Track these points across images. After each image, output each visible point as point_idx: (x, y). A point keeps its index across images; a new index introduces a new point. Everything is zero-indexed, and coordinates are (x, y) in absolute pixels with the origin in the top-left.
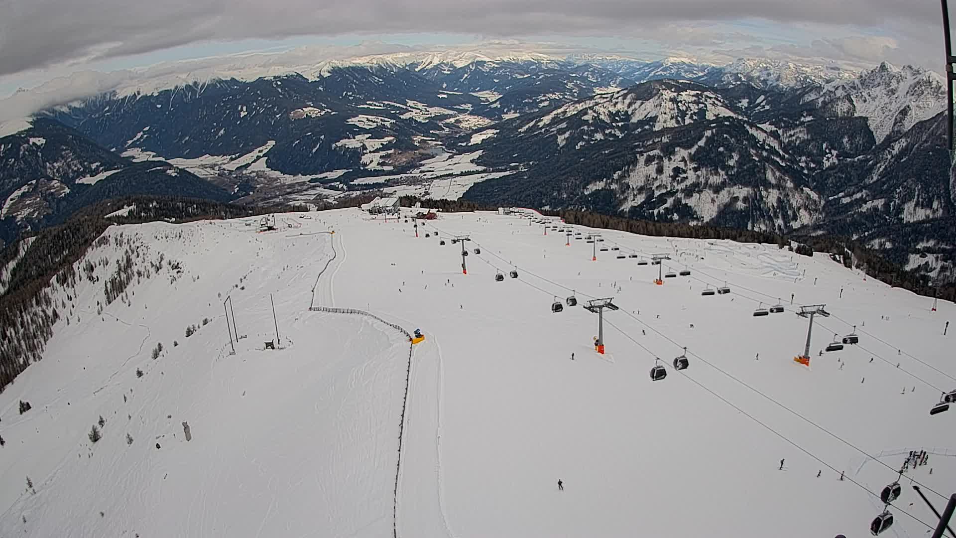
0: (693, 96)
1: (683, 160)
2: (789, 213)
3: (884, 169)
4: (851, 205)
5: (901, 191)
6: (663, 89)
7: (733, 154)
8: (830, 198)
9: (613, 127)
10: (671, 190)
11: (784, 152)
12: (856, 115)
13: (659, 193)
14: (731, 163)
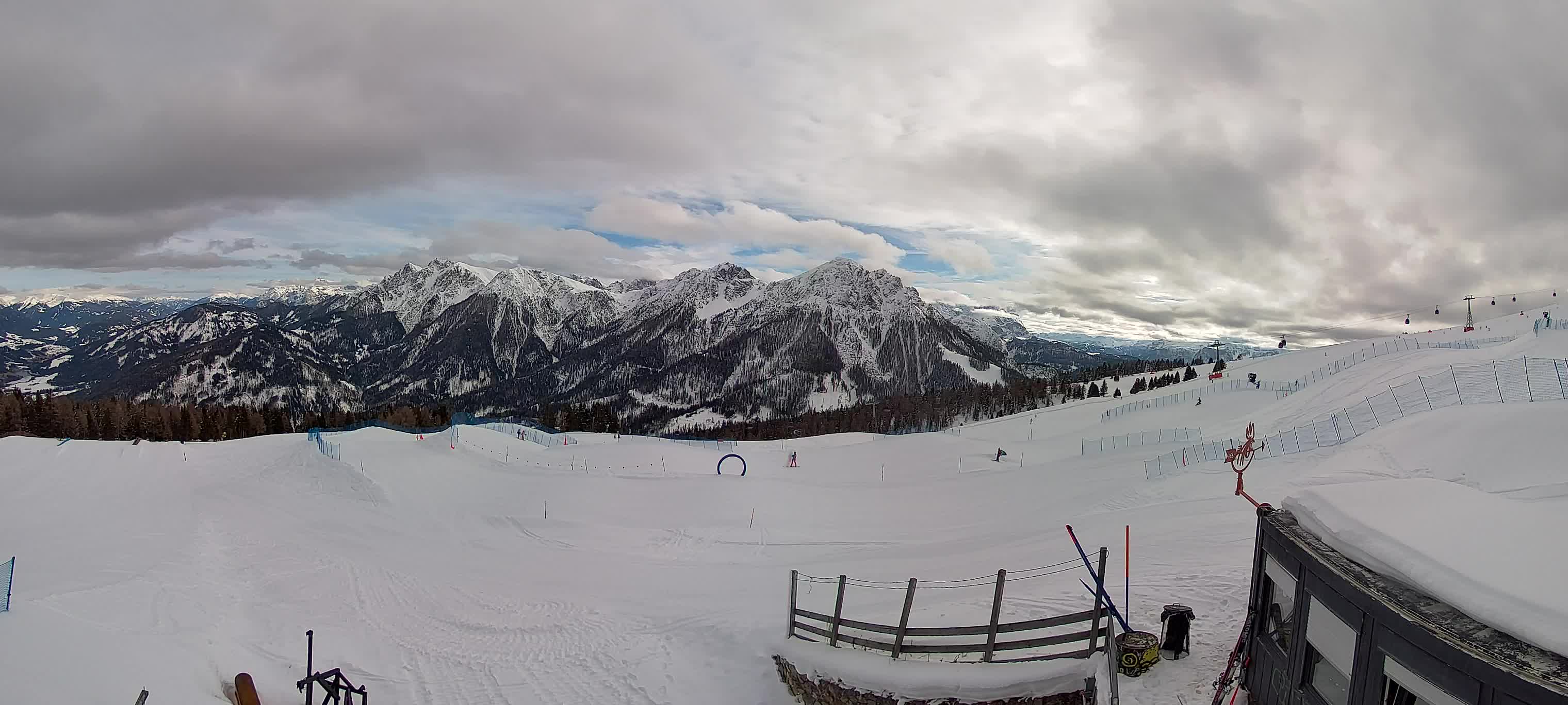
0: (232, 316)
1: (223, 366)
2: (329, 406)
3: (419, 354)
4: (391, 389)
5: (443, 369)
6: (206, 312)
7: (269, 357)
8: (368, 387)
9: (164, 348)
10: (212, 396)
11: (316, 351)
12: (383, 311)
13: (201, 400)
14: (268, 365)
